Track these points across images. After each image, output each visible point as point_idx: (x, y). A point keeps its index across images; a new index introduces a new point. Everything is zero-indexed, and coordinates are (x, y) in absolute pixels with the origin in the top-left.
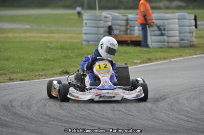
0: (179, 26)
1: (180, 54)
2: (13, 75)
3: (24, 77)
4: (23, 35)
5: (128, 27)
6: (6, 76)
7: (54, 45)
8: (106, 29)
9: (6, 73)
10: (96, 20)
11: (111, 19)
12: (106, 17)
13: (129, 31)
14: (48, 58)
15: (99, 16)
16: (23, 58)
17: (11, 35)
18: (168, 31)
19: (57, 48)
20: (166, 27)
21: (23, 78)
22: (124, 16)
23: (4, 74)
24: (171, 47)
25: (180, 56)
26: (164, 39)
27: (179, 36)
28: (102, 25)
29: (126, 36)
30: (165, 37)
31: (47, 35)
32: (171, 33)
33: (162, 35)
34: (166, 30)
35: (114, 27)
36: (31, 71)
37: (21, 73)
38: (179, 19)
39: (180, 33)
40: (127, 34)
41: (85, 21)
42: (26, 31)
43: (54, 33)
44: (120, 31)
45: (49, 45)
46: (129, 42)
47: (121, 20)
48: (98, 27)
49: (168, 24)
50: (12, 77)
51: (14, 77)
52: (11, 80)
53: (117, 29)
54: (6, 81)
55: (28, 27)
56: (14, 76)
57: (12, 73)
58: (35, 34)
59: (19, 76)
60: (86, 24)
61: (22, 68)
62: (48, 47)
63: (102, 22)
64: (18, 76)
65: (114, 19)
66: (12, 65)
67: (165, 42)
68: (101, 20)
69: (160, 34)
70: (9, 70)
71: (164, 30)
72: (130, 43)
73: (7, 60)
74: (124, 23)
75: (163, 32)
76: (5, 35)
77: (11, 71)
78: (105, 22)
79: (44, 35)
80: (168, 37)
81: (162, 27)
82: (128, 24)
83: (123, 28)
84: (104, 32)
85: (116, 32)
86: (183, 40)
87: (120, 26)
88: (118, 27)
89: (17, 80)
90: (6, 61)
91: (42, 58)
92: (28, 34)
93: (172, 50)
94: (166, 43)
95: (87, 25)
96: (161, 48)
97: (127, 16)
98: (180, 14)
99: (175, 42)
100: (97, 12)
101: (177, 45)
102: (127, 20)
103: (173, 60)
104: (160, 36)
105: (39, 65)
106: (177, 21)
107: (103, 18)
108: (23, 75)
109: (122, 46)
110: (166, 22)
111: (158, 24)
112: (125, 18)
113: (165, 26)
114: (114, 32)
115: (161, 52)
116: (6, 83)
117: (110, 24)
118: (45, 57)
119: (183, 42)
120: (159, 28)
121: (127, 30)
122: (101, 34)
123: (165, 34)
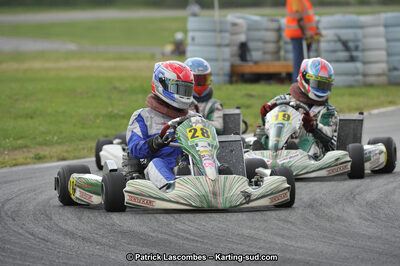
0: (388, 41)
1: (390, 99)
2: (45, 148)
3: (67, 151)
4: (63, 64)
5: (282, 43)
6: (29, 152)
7: (127, 85)
8: (235, 49)
9: (29, 144)
10: (214, 31)
11: (245, 28)
12: (234, 25)
13: (282, 53)
14: (116, 111)
15: (221, 23)
16: (64, 112)
17: (37, 65)
18: (364, 50)
19: (133, 91)
20: (360, 44)
21: (65, 155)
22: (273, 21)
23: (26, 146)
24: (371, 85)
25: (391, 103)
26: (357, 68)
27: (388, 62)
28: (226, 42)
29: (277, 63)
30: (359, 65)
31: (112, 64)
32: (371, 55)
33: (352, 59)
34: (360, 48)
35: (251, 45)
36: (81, 140)
37: (59, 144)
38: (386, 26)
39: (389, 55)
40: (278, 59)
41: (190, 34)
42: (69, 55)
43: (127, 59)
44: (265, 53)
45: (118, 84)
46: (284, 75)
47: (267, 30)
48: (219, 46)
49: (365, 36)
50: (42, 153)
51: (47, 153)
52: (39, 158)
53: (257, 50)
54: (29, 160)
55: (72, 47)
56: (45, 151)
57: (40, 144)
58: (87, 63)
59: (57, 150)
60: (193, 39)
61: (61, 132)
62: (115, 88)
63: (227, 35)
64: (54, 150)
65: (251, 28)
66: (42, 129)
67: (357, 74)
68: (225, 31)
69: (347, 59)
70: (35, 138)
71: (357, 49)
72: (286, 78)
73: (32, 118)
74: (271, 36)
75: (355, 54)
76: (26, 65)
77: (40, 140)
78: (233, 34)
79: (106, 64)
80: (364, 63)
81: (351, 45)
82: (280, 38)
83: (271, 47)
84: (232, 56)
85: (256, 55)
86: (395, 69)
87: (265, 42)
88: (260, 44)
89: (51, 158)
90: (29, 121)
91: (104, 112)
92: (74, 63)
93: (373, 92)
94: (360, 78)
95: (196, 41)
96: (351, 86)
97: (277, 21)
98: (390, 15)
99: (379, 75)
100: (217, 14)
101: (383, 79)
102: (279, 30)
103: (375, 111)
104: (347, 61)
105: (98, 127)
106: (381, 29)
107: (229, 27)
108: (65, 148)
109: (270, 84)
110: (359, 32)
111: (344, 38)
112: (274, 25)
113: (358, 41)
114: (251, 56)
115: (351, 95)
116: (29, 167)
117: (242, 38)
118: (110, 109)
119: (396, 73)
120: (345, 45)
121: (277, 51)
122: (224, 60)
123: (357, 57)
